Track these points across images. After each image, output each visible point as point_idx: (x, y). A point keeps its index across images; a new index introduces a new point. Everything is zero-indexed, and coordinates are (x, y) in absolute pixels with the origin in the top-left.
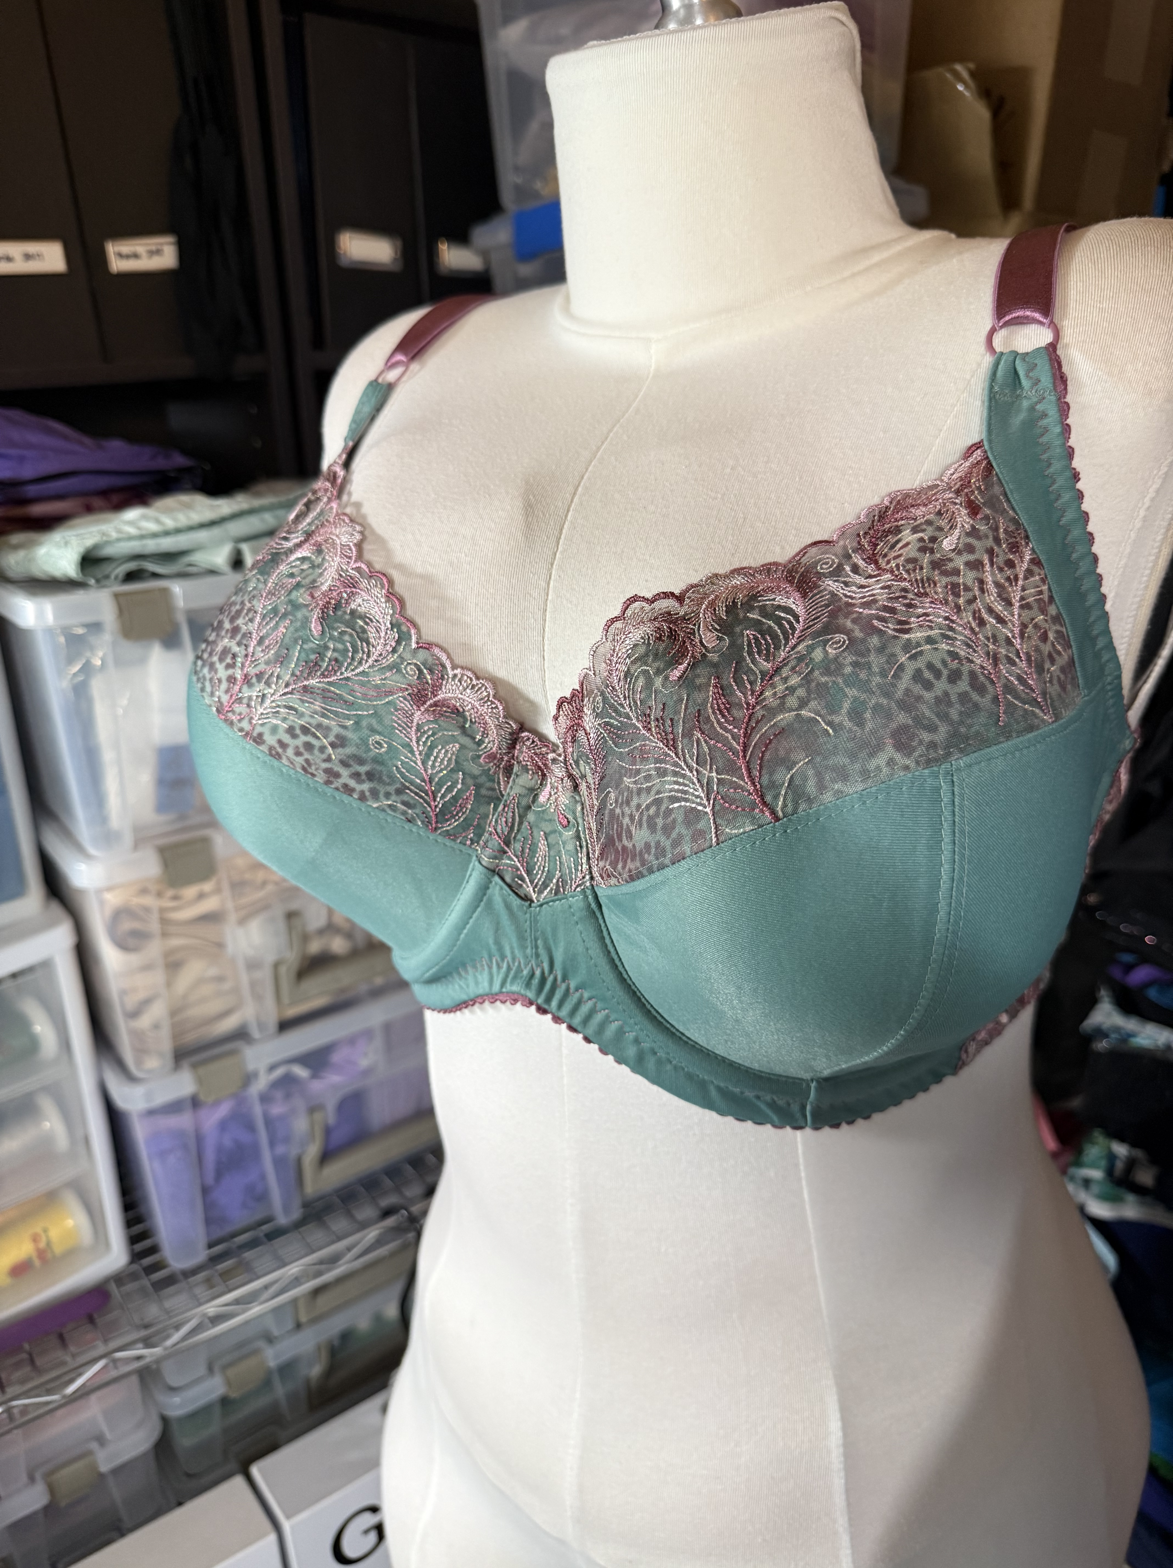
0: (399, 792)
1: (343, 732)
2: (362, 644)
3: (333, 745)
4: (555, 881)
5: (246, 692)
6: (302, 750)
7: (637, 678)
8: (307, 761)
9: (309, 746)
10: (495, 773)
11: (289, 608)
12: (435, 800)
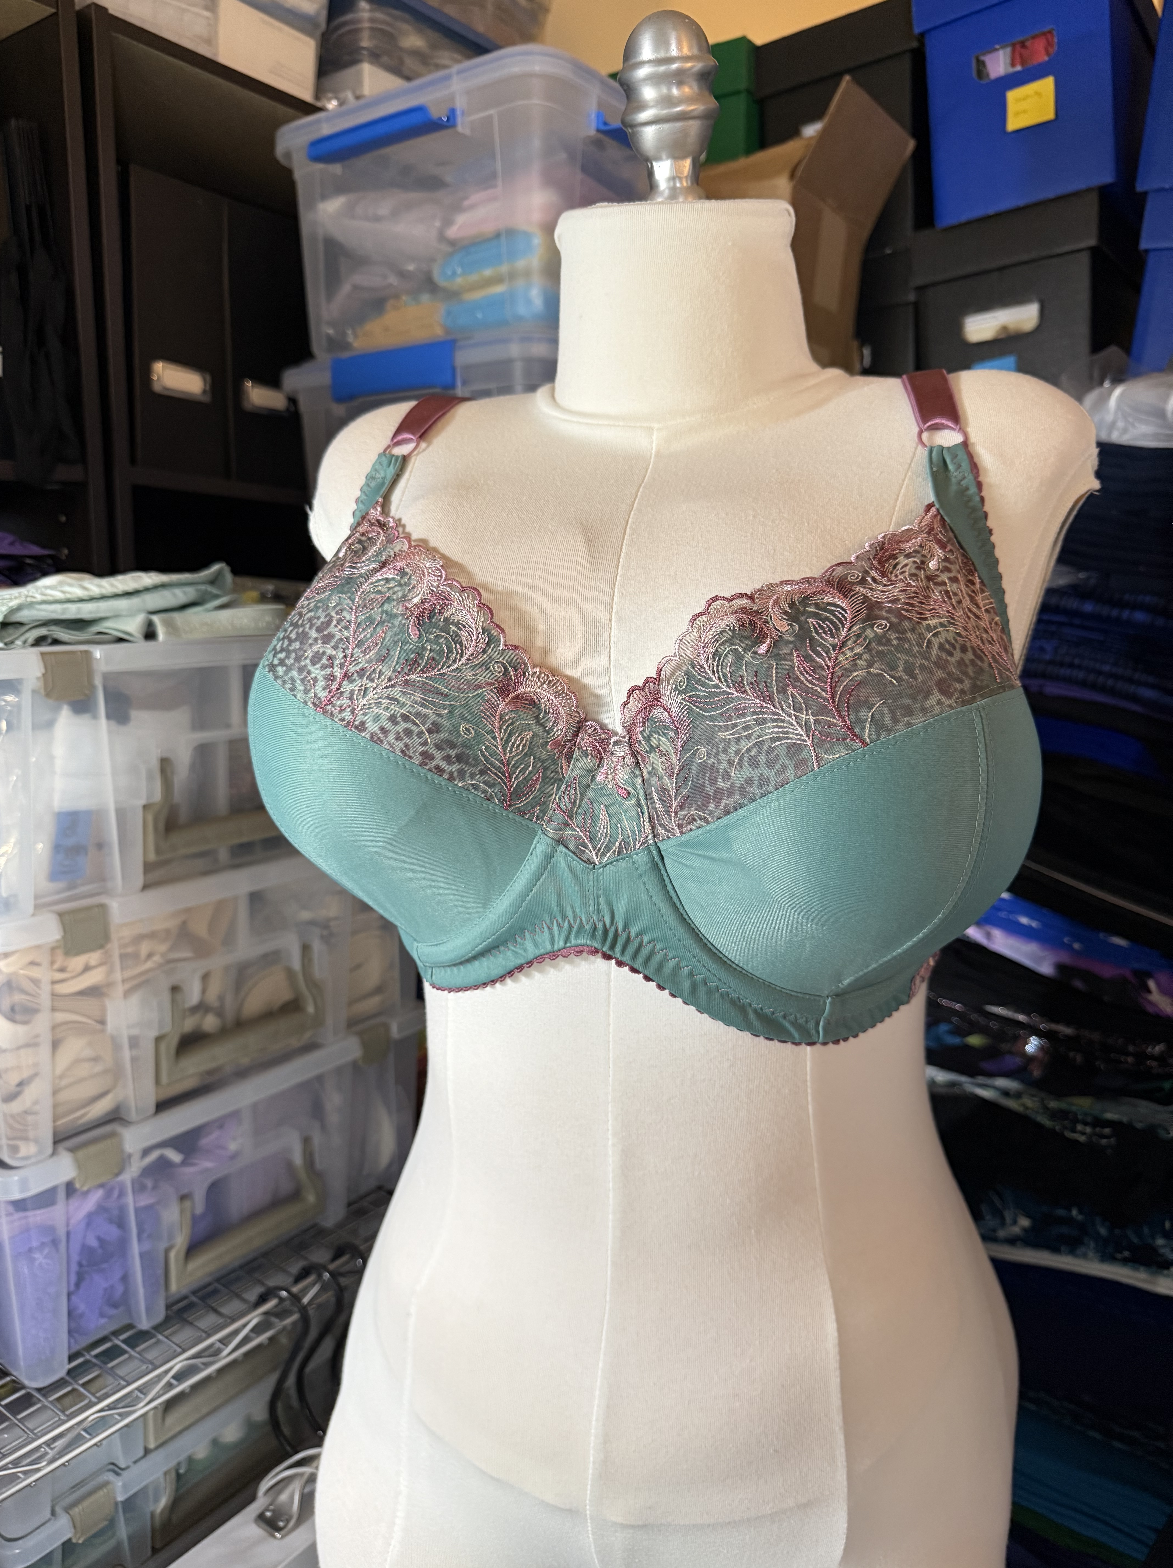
0: (482, 772)
1: (439, 720)
2: (456, 646)
3: (430, 731)
4: (617, 844)
5: (347, 686)
6: (402, 735)
7: (726, 656)
8: (406, 745)
9: (408, 732)
10: (559, 758)
11: (385, 617)
12: (510, 781)
